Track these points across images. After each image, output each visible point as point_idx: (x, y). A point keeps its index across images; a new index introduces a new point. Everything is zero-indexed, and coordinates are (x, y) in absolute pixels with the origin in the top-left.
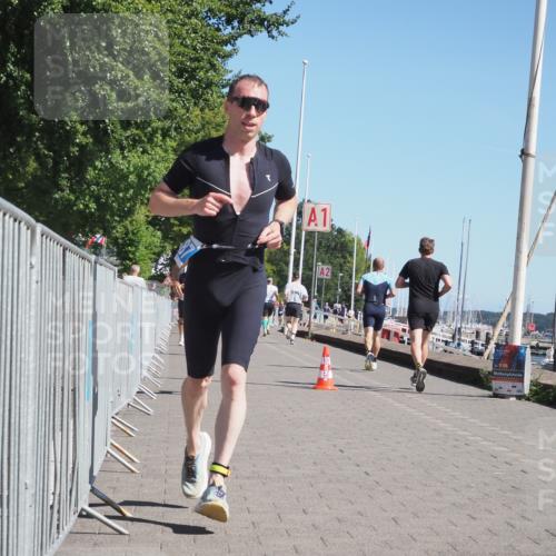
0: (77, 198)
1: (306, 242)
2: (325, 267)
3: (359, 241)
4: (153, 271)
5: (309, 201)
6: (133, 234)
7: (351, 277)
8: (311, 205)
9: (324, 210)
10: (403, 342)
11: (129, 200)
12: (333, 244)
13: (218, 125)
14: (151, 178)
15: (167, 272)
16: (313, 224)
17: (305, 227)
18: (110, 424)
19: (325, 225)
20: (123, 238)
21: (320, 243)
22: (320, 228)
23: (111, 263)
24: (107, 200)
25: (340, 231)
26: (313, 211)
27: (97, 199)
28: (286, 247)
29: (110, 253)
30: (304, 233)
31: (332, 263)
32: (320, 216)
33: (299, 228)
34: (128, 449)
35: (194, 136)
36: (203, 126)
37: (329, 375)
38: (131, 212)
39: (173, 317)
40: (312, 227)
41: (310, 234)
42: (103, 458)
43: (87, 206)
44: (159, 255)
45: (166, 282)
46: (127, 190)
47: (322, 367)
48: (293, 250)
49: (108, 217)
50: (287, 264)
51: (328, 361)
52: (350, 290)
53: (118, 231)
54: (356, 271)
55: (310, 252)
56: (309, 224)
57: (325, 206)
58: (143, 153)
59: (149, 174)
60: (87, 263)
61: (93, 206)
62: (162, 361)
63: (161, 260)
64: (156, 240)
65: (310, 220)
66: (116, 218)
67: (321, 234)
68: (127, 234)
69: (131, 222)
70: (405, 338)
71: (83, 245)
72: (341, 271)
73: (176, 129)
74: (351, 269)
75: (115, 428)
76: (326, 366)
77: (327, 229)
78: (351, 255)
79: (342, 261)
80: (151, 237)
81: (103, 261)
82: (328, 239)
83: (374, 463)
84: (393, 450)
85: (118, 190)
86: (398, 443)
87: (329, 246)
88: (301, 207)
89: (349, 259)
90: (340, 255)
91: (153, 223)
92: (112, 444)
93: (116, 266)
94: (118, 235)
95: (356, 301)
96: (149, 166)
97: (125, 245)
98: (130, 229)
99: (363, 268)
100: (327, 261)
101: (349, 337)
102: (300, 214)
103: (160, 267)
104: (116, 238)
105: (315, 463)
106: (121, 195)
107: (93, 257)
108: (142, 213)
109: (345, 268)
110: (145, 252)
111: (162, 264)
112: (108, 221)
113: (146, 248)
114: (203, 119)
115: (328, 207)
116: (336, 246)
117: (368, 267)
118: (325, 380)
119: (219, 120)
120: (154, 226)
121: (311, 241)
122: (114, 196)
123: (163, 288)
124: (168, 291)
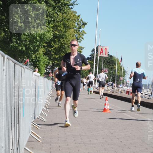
0: (18, 46)
1: (99, 60)
2: (106, 69)
3: (118, 60)
4: (46, 71)
5: (100, 46)
6: (38, 58)
7: (115, 72)
8: (101, 47)
9: (106, 49)
11: (37, 46)
12: (109, 61)
13: (68, 19)
15: (51, 71)
16: (101, 54)
17: (99, 55)
18: (31, 125)
19: (106, 54)
20: (35, 60)
21: (104, 61)
22: (104, 55)
23: (31, 68)
24: (29, 46)
25: (111, 56)
26: (102, 49)
27: (25, 46)
28: (92, 62)
29: (31, 65)
30: (98, 57)
31: (109, 68)
32: (104, 51)
33: (97, 55)
34: (38, 134)
35: (59, 23)
36: (63, 20)
37: (108, 107)
38: (37, 50)
39: (53, 87)
40: (101, 55)
41: (101, 57)
42: (29, 137)
43: (22, 48)
44: (48, 65)
45: (50, 75)
46: (36, 43)
47: (105, 104)
48: (95, 63)
49: (30, 52)
50: (93, 68)
51: (107, 102)
52: (115, 77)
53: (33, 57)
54: (117, 70)
55: (101, 64)
56: (100, 54)
57: (105, 48)
59: (44, 37)
60: (23, 68)
61: (24, 48)
62: (49, 103)
63: (49, 67)
64: (46, 60)
65: (101, 53)
66: (32, 52)
67: (105, 57)
68: (36, 58)
69: (38, 54)
71: (21, 62)
72: (112, 70)
73: (53, 21)
75: (33, 126)
76: (107, 104)
77: (107, 56)
78: (115, 65)
79: (112, 67)
80: (44, 59)
81: (28, 68)
82: (107, 59)
83: (124, 138)
84: (131, 133)
85: (33, 42)
86: (132, 131)
87: (107, 62)
88: (97, 48)
89: (115, 66)
90: (111, 65)
91: (45, 54)
92: (32, 132)
93: (33, 69)
94: (33, 58)
95: (117, 81)
96: (44, 34)
97: (36, 62)
98: (37, 56)
99: (120, 69)
100: (107, 67)
101: (115, 94)
102: (97, 50)
103: (48, 69)
104: (33, 59)
105: (103, 138)
106: (34, 44)
107: (25, 66)
108: (42, 51)
109: (113, 69)
110: (43, 64)
111: (49, 68)
112: (30, 53)
113: (43, 63)
114: (63, 17)
115: (107, 48)
116: (110, 62)
117: (122, 69)
118: (107, 109)
119: (68, 17)
120: (46, 55)
121: (101, 60)
122: (31, 45)
123: (49, 77)
124: (51, 78)
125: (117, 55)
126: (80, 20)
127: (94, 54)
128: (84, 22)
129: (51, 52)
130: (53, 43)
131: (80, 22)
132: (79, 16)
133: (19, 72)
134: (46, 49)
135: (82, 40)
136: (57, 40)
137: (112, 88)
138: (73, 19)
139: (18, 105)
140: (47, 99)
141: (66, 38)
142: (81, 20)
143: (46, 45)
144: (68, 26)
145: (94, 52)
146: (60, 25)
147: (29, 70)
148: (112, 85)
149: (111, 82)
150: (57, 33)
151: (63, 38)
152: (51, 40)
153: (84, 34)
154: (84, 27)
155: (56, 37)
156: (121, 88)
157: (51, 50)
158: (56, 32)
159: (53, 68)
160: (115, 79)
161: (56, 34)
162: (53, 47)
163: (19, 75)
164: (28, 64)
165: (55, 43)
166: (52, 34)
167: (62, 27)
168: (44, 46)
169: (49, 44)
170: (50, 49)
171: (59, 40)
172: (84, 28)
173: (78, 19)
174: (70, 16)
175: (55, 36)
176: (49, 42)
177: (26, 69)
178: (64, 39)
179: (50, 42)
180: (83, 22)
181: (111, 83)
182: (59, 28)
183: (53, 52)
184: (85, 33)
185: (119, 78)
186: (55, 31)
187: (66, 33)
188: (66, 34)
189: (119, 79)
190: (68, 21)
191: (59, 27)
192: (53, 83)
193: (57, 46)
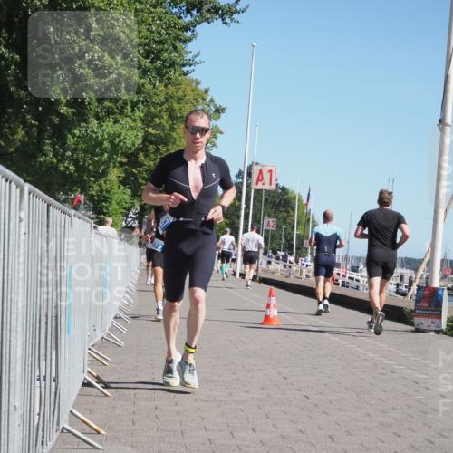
0: (59, 161)
1: (255, 198)
2: (271, 220)
3: (300, 197)
4: (124, 224)
5: (257, 164)
6: (107, 191)
7: (293, 228)
8: (259, 167)
9: (271, 171)
10: (338, 284)
11: (103, 163)
12: (278, 201)
13: (179, 99)
14: (122, 144)
15: (136, 224)
16: (260, 183)
17: (254, 186)
18: (87, 354)
19: (271, 184)
20: (98, 196)
21: (267, 200)
22: (267, 187)
23: (88, 217)
24: (84, 164)
25: (284, 189)
26: (261, 172)
27: (76, 163)
28: (237, 203)
29: (87, 209)
30: (253, 191)
31: (277, 217)
32: (266, 176)
33: (248, 186)
35: (159, 108)
36: (167, 100)
37: (274, 313)
38: (104, 174)
40: (260, 186)
41: (258, 192)
43: (67, 168)
44: (129, 210)
46: (102, 154)
47: (268, 306)
48: (243, 206)
49: (85, 178)
50: (239, 217)
51: (274, 300)
52: (292, 239)
53: (94, 190)
54: (298, 223)
55: (259, 207)
56: (257, 183)
57: (269, 168)
58: (115, 123)
59: (120, 141)
60: (67, 216)
61: (72, 168)
63: (131, 214)
64: (126, 197)
65: (258, 180)
66: (92, 179)
67: (268, 192)
68: (101, 191)
69: (105, 182)
70: (340, 281)
71: (64, 202)
72: (285, 223)
73: (143, 102)
74: (294, 222)
75: (91, 358)
76: (272, 305)
77: (273, 187)
78: (293, 210)
79: (286, 214)
80: (122, 195)
81: (81, 215)
82: (273, 196)
83: (313, 388)
84: (330, 377)
85: (94, 154)
86: (333, 371)
87: (274, 203)
88: (250, 168)
89: (292, 213)
90: (284, 210)
91: (124, 182)
92: (88, 372)
93: (91, 219)
94: (93, 193)
95: (298, 249)
96: (120, 134)
97: (100, 201)
98: (105, 188)
99: (304, 221)
100: (273, 215)
101: (291, 280)
102: (249, 175)
103: (129, 220)
104: (92, 195)
105: (262, 388)
106: (96, 159)
107: (73, 212)
108: (115, 174)
109: (288, 221)
110: (117, 207)
111: (131, 217)
112: (85, 181)
113: (118, 204)
114: (167, 93)
115: (274, 169)
116: (280, 202)
117: (308, 220)
118: (271, 316)
119: (180, 94)
120: (125, 185)
121: (259, 198)
122: (90, 159)
123: (132, 238)
124: (136, 240)
125: (297, 188)
126: (208, 100)
127: (242, 183)
128: (218, 105)
129: (136, 178)
130: (141, 156)
131: (209, 106)
132: (206, 91)
133: (58, 226)
134: (125, 171)
135: (214, 148)
136: (152, 148)
137: (285, 266)
138: (192, 97)
139: (54, 305)
140: (127, 292)
141: (174, 143)
142: (212, 101)
143: (125, 160)
144: (179, 115)
145: (242, 179)
146: (160, 111)
147: (84, 220)
148: (285, 258)
149: (284, 250)
150: (153, 132)
151: (166, 144)
152: (138, 149)
153: (219, 135)
154: (219, 117)
155: (151, 142)
156: (307, 266)
157: (136, 172)
158: (150, 130)
159: (143, 216)
160: (293, 245)
161: (151, 134)
162: (141, 165)
163: (58, 232)
164: (82, 206)
165: (146, 156)
166: (141, 135)
167: (165, 117)
168: (121, 164)
169: (132, 159)
170: (134, 170)
171: (157, 150)
172: (219, 120)
173: (204, 99)
174: (184, 92)
175: (147, 140)
176: (133, 154)
177: (75, 219)
178: (170, 147)
179: (135, 155)
180: (215, 106)
181: (283, 253)
182: (157, 121)
183: (143, 178)
184: (221, 133)
185: (303, 242)
186: (148, 126)
187: (173, 131)
188: (174, 135)
189: (302, 244)
190: (179, 103)
191: (157, 117)
192: (141, 254)
193: (152, 163)
